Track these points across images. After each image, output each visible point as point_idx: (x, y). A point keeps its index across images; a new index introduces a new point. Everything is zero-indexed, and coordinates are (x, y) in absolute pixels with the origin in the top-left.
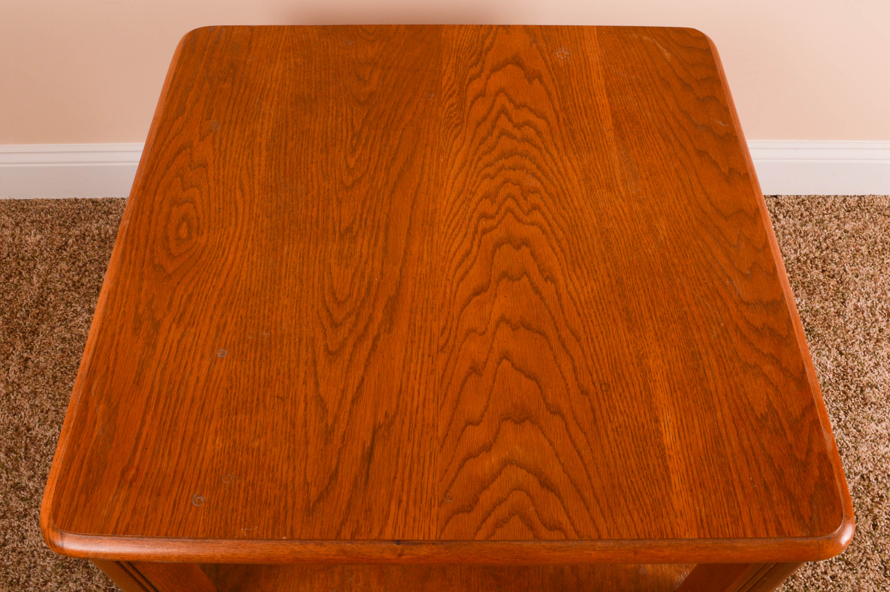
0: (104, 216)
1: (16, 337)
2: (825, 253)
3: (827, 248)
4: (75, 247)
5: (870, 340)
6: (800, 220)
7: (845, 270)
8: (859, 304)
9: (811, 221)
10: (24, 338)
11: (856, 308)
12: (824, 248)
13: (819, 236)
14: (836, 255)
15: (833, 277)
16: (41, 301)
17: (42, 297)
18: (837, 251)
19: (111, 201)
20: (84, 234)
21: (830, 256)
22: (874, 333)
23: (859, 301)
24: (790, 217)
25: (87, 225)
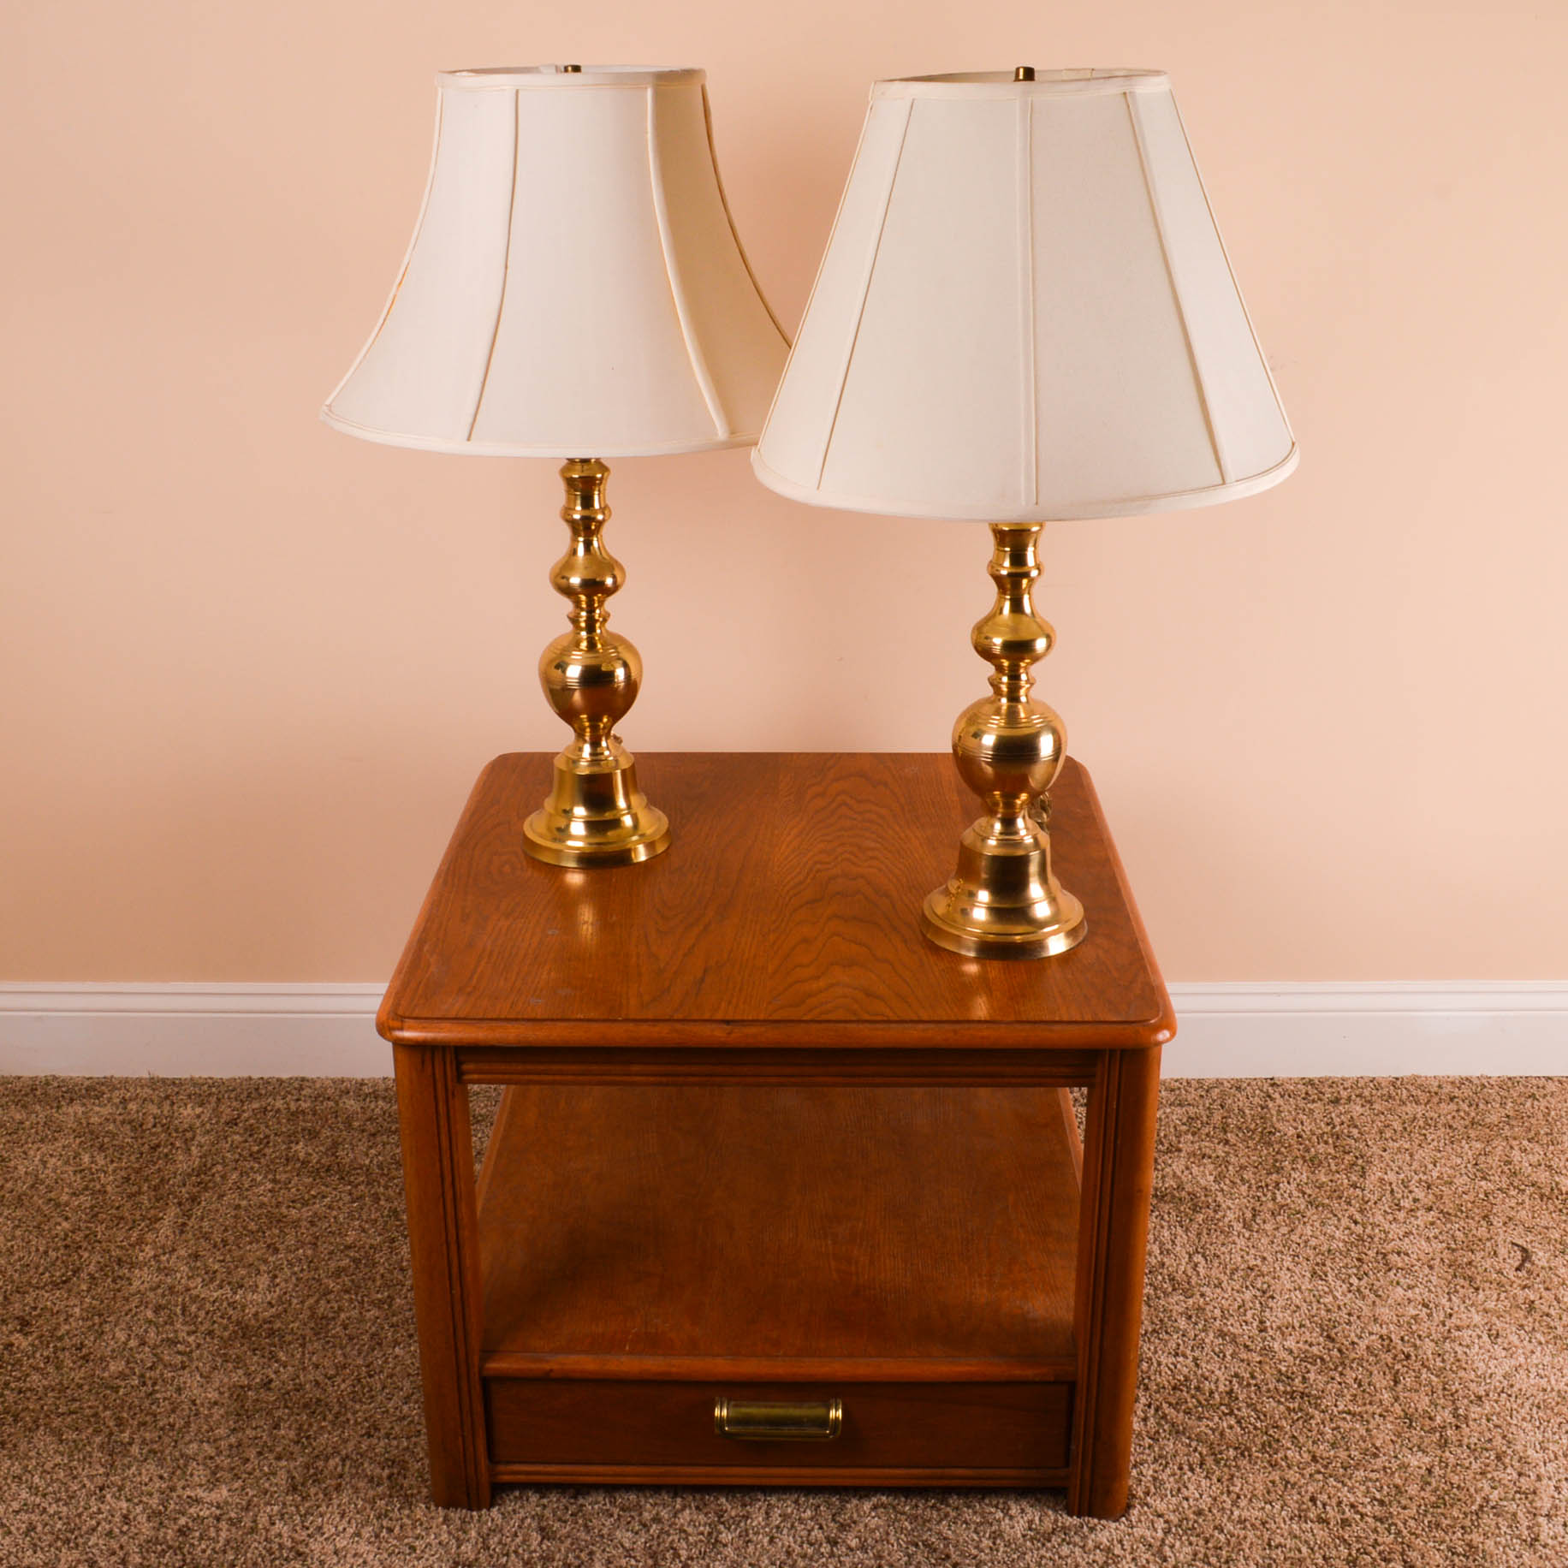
0: (294, 1092)
1: (167, 1204)
2: (1338, 1128)
3: (1342, 1123)
4: (252, 1121)
5: (1399, 1210)
6: (1304, 1099)
7: (1368, 1146)
8: (1386, 1177)
9: (1321, 1100)
10: (180, 1204)
11: (1381, 1180)
12: (1337, 1123)
13: (1330, 1113)
14: (1355, 1132)
15: (1349, 1153)
16: (203, 1170)
17: (205, 1166)
18: (1356, 1127)
19: (303, 1079)
20: (265, 1108)
21: (1346, 1131)
22: (1406, 1203)
23: (1386, 1173)
24: (1290, 1096)
25: (270, 1100)
